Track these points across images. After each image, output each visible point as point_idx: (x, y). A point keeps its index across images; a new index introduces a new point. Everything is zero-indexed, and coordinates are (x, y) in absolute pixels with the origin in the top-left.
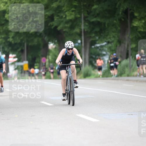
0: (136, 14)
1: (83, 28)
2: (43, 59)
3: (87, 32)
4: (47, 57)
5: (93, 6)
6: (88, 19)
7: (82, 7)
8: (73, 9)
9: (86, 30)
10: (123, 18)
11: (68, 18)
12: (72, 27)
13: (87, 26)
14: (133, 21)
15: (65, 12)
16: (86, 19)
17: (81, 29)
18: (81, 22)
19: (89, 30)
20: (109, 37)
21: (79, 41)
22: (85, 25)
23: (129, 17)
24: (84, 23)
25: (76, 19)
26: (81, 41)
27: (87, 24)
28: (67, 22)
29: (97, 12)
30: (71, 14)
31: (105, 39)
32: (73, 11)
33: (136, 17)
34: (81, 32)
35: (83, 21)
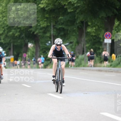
0: (89, 24)
1: (52, 33)
2: (24, 54)
3: (55, 35)
4: (27, 53)
5: (59, 17)
6: (56, 26)
7: (52, 18)
8: (45, 20)
9: (54, 35)
10: (80, 26)
11: (42, 26)
12: (45, 32)
13: (55, 31)
14: (87, 28)
15: (40, 21)
16: (55, 27)
17: (51, 34)
18: (51, 29)
19: (57, 35)
20: (70, 39)
21: (50, 42)
22: (54, 31)
23: (84, 25)
24: (53, 29)
25: (48, 26)
26: (51, 42)
27: (55, 30)
28: (41, 29)
29: (62, 22)
30: (44, 23)
31: (68, 41)
32: (45, 21)
33: (89, 25)
34: (51, 36)
35: (52, 28)
